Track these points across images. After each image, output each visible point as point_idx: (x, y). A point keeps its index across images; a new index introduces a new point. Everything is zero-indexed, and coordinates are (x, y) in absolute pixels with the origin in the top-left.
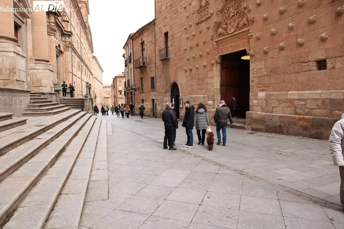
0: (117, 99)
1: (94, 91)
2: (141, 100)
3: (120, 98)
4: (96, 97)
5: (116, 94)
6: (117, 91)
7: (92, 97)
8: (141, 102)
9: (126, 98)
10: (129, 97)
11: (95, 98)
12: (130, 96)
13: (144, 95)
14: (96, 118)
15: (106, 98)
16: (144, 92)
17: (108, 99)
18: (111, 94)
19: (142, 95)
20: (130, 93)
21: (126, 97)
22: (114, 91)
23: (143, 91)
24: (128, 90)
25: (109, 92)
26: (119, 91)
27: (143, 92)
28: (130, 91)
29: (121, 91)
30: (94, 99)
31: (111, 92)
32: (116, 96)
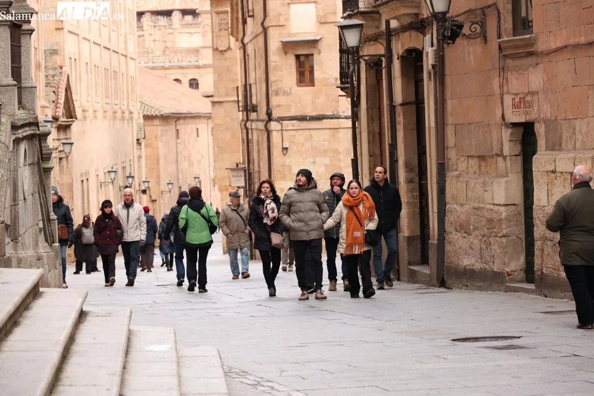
0: (274, 125)
1: (58, 59)
2: (506, 134)
3: (302, 119)
4: (70, 113)
5: (256, 75)
6: (274, 45)
7: (41, 118)
8: (506, 151)
9: (355, 117)
10: (392, 108)
11: (63, 120)
12: (398, 98)
13: (536, 78)
14: (82, 315)
15: (165, 118)
16: (541, 46)
17: (187, 129)
18: (207, 83)
19: (515, 83)
20: (403, 59)
21: (355, 105)
22: (244, 46)
23: (531, 43)
24: (375, 39)
25: (192, 60)
26: (287, 46)
27: (531, 54)
28: (398, 48)
29: (314, 43)
30: (54, 134)
31: (207, 57)
32: (258, 97)
